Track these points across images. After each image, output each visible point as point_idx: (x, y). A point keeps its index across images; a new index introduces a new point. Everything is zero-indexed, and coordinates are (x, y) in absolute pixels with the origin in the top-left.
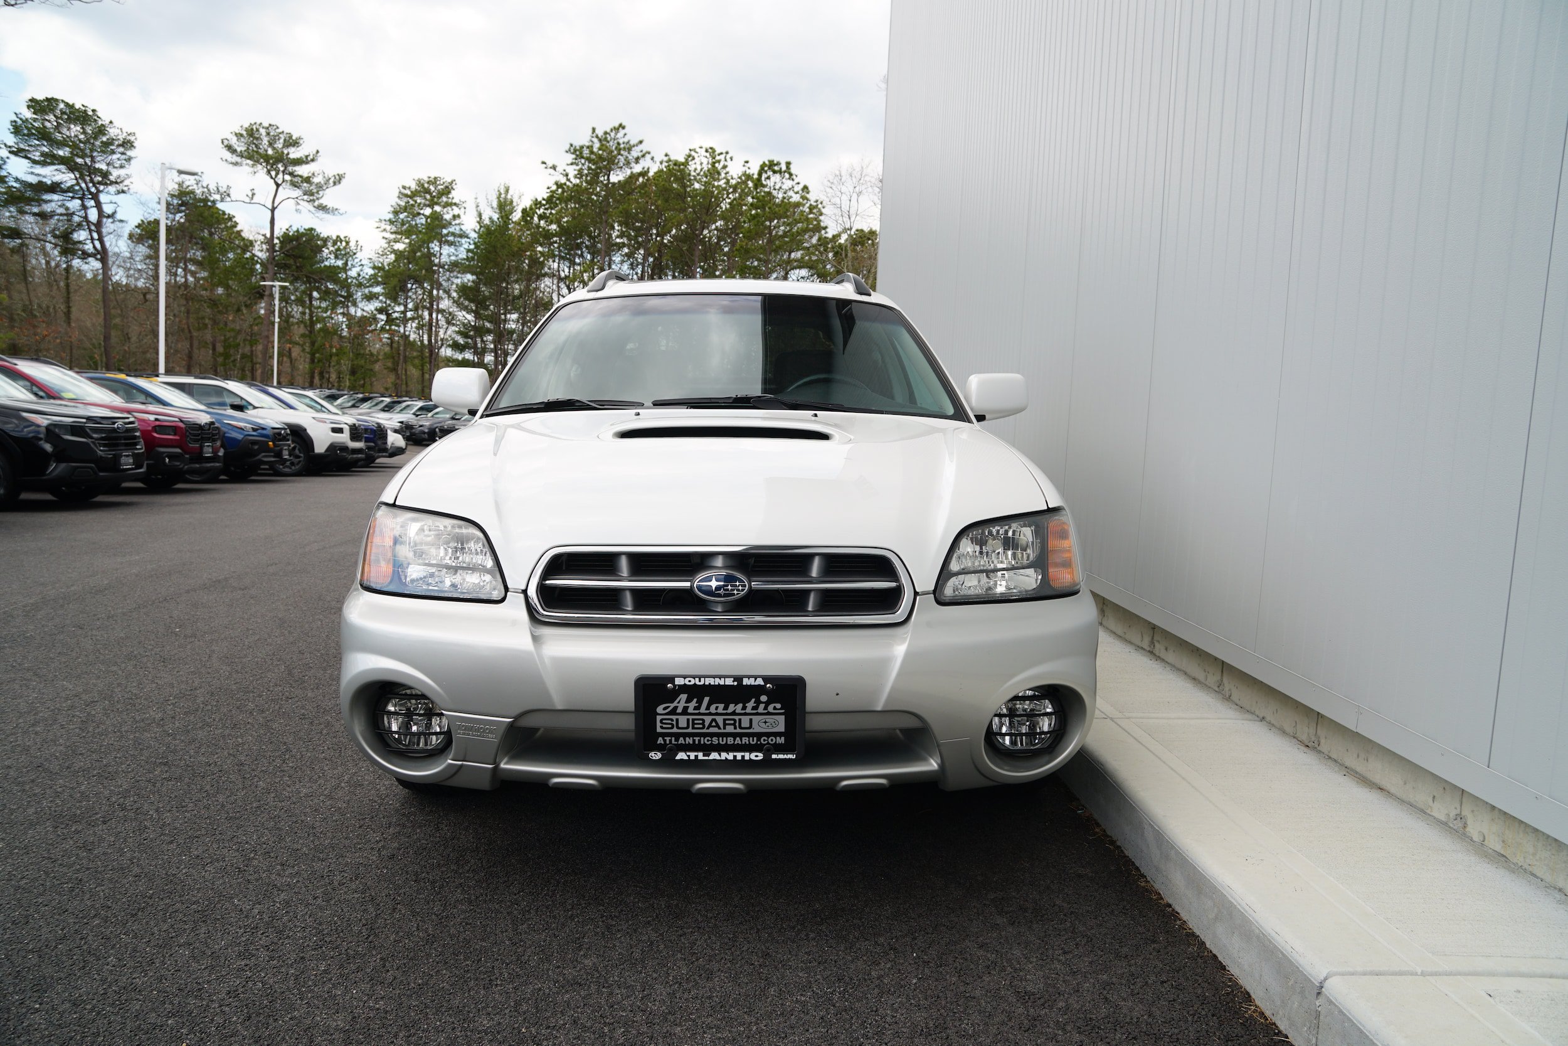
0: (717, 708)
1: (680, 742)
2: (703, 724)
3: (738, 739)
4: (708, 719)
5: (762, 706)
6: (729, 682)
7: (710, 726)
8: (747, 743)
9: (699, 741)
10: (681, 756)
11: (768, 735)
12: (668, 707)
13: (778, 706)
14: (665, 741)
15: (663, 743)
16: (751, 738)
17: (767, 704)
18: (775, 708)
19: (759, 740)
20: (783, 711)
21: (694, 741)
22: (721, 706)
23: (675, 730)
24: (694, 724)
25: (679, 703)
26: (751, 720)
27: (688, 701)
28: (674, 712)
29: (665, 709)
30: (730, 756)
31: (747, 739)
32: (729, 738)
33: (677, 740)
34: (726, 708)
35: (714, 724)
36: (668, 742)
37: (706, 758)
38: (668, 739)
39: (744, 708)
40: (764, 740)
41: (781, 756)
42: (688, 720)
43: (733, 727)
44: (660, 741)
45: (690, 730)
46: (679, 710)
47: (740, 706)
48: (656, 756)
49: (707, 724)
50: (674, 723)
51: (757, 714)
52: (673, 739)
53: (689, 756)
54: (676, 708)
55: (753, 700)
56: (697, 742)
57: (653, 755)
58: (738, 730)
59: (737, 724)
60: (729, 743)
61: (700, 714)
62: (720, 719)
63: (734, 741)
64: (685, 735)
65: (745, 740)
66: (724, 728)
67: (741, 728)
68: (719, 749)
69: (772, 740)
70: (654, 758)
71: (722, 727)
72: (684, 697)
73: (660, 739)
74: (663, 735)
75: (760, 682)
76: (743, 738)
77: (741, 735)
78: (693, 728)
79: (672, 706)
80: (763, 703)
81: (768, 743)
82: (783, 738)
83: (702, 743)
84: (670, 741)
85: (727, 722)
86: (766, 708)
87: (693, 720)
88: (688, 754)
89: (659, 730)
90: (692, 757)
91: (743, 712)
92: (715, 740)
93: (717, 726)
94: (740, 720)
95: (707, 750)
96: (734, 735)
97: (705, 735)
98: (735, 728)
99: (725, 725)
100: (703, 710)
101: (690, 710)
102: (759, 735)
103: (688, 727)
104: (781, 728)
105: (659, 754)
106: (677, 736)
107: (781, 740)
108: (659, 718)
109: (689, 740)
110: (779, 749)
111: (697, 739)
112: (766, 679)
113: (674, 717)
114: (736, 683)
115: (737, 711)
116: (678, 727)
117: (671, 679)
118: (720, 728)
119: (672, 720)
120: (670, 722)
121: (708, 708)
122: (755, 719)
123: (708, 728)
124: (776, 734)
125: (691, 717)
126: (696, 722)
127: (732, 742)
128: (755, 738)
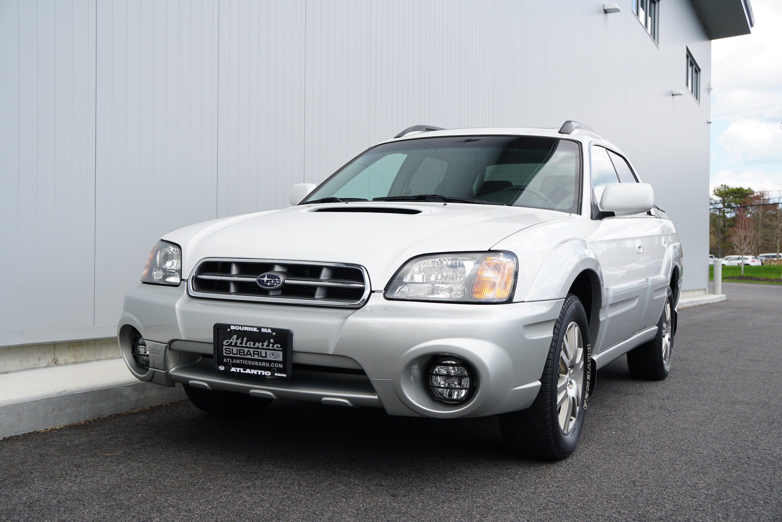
0: (250, 344)
1: (234, 362)
2: (244, 352)
3: (260, 363)
4: (246, 350)
5: (271, 345)
6: (255, 330)
7: (247, 354)
8: (265, 366)
9: (243, 362)
10: (233, 369)
11: (275, 362)
12: (229, 342)
13: (279, 346)
14: (227, 360)
15: (226, 362)
16: (266, 363)
17: (274, 344)
18: (277, 347)
19: (270, 364)
20: (281, 349)
21: (240, 362)
22: (252, 343)
23: (231, 355)
24: (240, 352)
25: (233, 340)
26: (266, 352)
27: (237, 339)
28: (230, 345)
29: (227, 342)
30: (255, 372)
31: (264, 363)
32: (256, 362)
33: (232, 361)
34: (254, 345)
35: (249, 353)
36: (228, 362)
37: (244, 372)
38: (228, 359)
39: (263, 345)
40: (273, 365)
41: (279, 375)
42: (237, 349)
43: (257, 355)
44: (225, 360)
45: (238, 356)
46: (233, 344)
47: (261, 344)
48: (222, 368)
49: (246, 353)
50: (231, 351)
51: (269, 349)
52: (231, 359)
53: (236, 370)
54: (232, 342)
55: (267, 341)
56: (241, 363)
57: (221, 368)
58: (260, 358)
59: (260, 354)
60: (256, 365)
61: (242, 347)
62: (252, 350)
63: (258, 363)
64: (237, 358)
65: (264, 364)
66: (254, 356)
67: (262, 357)
68: (251, 367)
69: (277, 365)
70: (221, 369)
71: (252, 354)
72: (235, 337)
73: (225, 359)
74: (227, 357)
75: (269, 331)
76: (263, 363)
77: (262, 361)
78: (240, 355)
79: (230, 341)
80: (271, 343)
81: (275, 367)
82: (282, 365)
83: (244, 363)
84: (230, 360)
85: (255, 353)
86: (273, 346)
87: (240, 350)
88: (236, 368)
89: (224, 354)
90: (238, 371)
91: (262, 347)
92: (250, 363)
93: (250, 354)
94: (261, 352)
95: (245, 367)
96: (258, 360)
97: (245, 359)
98: (259, 357)
99: (254, 354)
100: (244, 345)
101: (238, 344)
102: (270, 362)
103: (237, 354)
104: (281, 359)
105: (223, 367)
106: (233, 358)
107: (281, 366)
108: (224, 347)
109: (238, 361)
110: (279, 370)
111: (241, 361)
112: (273, 330)
113: (231, 348)
114: (258, 331)
115: (259, 347)
116: (233, 354)
117: (229, 326)
118: (252, 356)
119: (230, 349)
120: (229, 350)
121: (246, 344)
122: (268, 352)
123: (246, 355)
124: (279, 362)
125: (239, 348)
126: (241, 351)
127: (257, 365)
128: (268, 363)
